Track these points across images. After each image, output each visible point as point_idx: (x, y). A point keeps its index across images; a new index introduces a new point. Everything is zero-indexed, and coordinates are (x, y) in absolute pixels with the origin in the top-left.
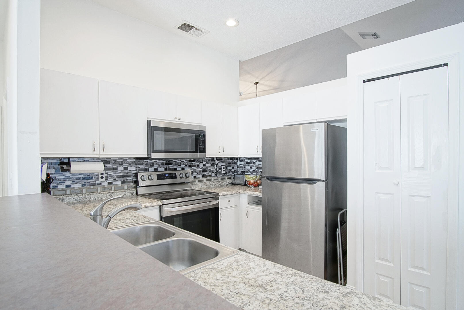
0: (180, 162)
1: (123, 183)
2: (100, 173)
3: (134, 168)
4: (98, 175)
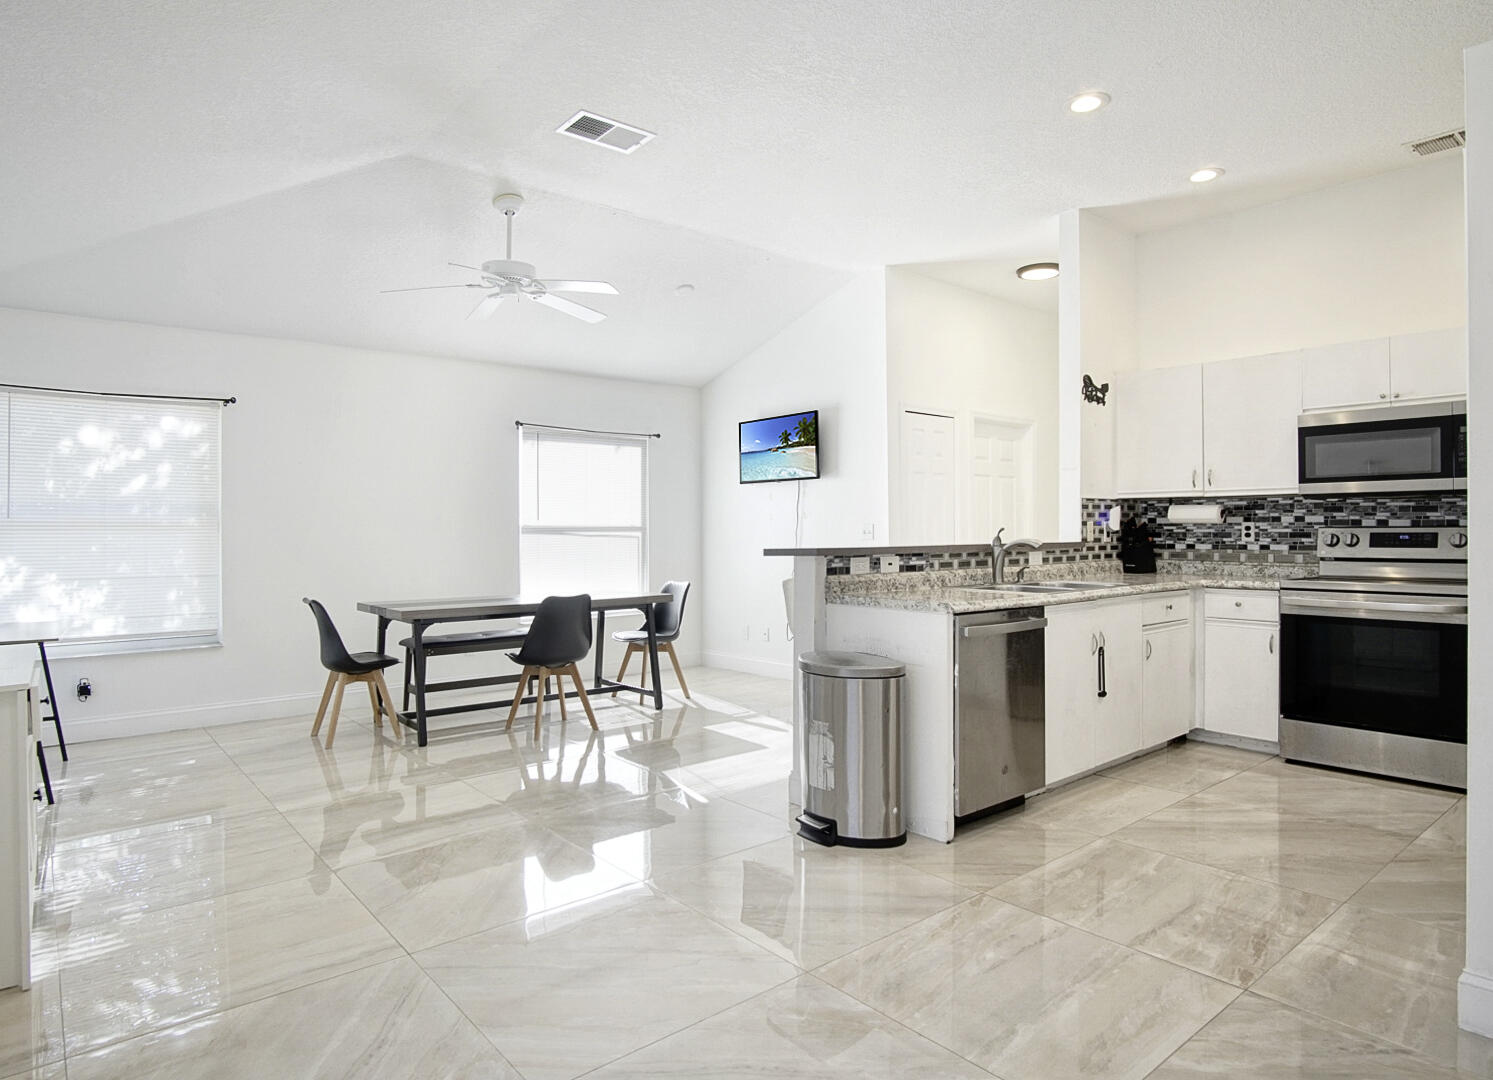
1: (1292, 548)
2: (1243, 527)
3: (1322, 519)
4: (1240, 530)
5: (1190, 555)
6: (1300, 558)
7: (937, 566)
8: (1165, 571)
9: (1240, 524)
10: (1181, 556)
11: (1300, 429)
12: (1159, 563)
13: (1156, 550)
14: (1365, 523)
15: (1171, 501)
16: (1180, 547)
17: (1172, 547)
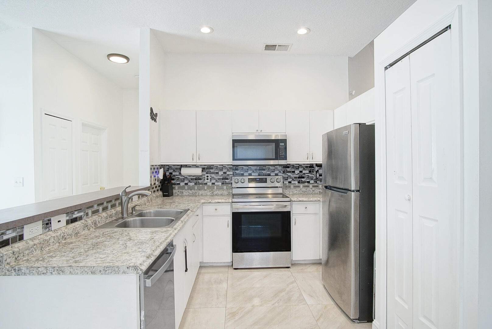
0: (274, 168)
1: (223, 184)
2: (206, 176)
3: (232, 173)
4: (205, 177)
5: (186, 187)
6: (225, 187)
7: (90, 214)
8: (177, 194)
9: (205, 175)
10: (183, 188)
11: (233, 140)
12: (174, 191)
13: (173, 186)
14: (245, 174)
15: (182, 166)
16: (182, 184)
17: (179, 184)
